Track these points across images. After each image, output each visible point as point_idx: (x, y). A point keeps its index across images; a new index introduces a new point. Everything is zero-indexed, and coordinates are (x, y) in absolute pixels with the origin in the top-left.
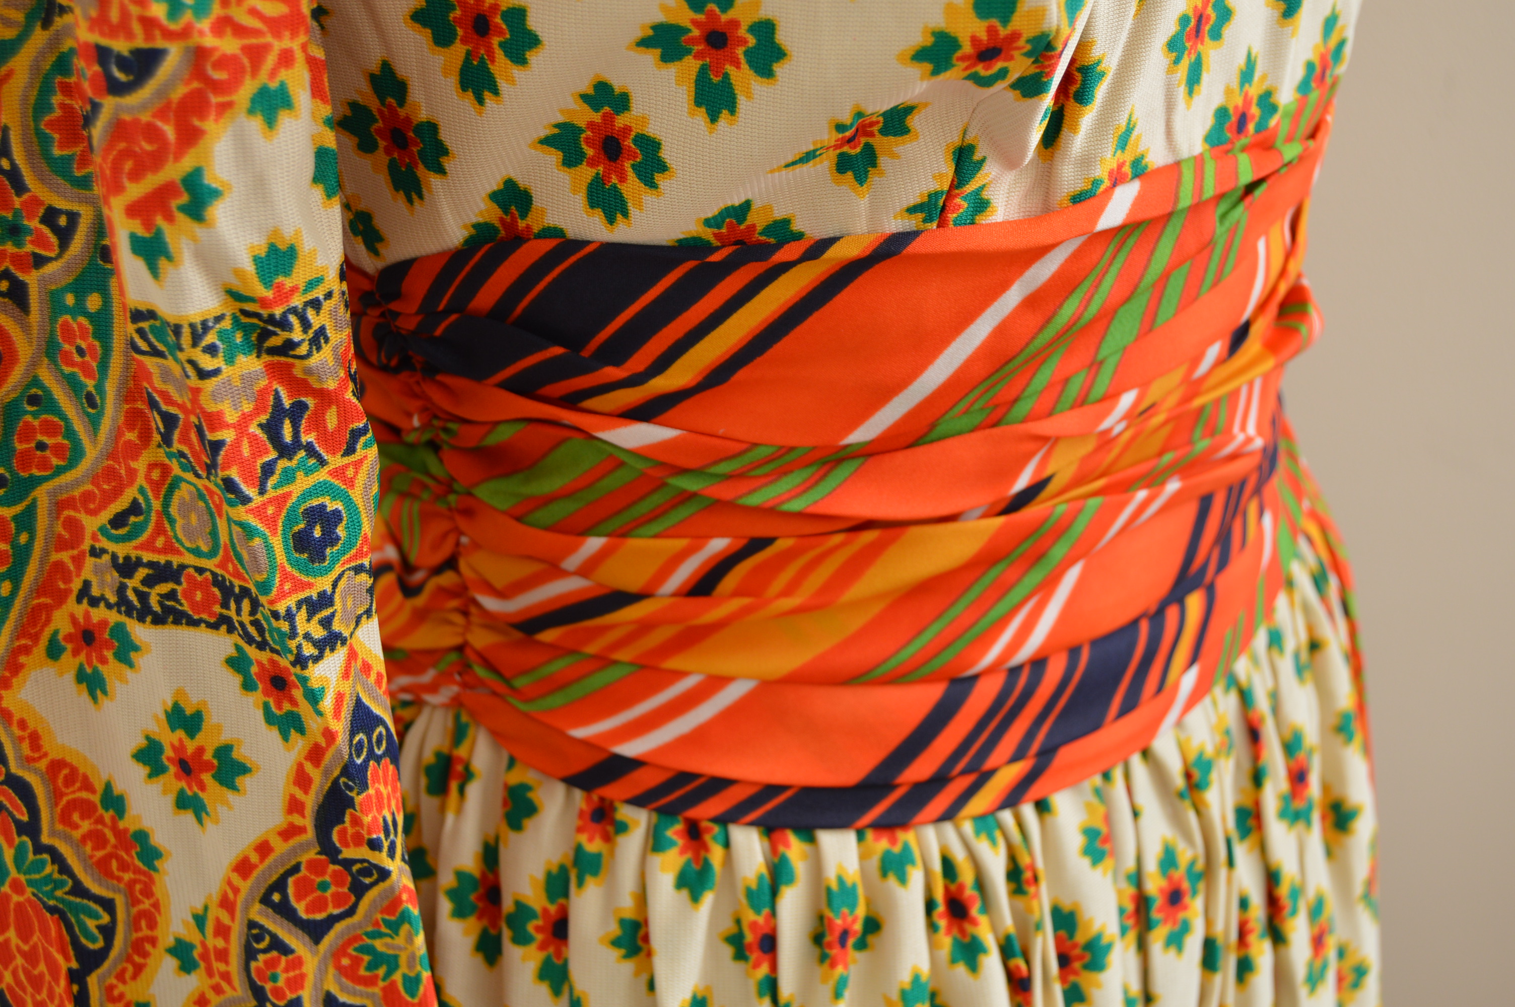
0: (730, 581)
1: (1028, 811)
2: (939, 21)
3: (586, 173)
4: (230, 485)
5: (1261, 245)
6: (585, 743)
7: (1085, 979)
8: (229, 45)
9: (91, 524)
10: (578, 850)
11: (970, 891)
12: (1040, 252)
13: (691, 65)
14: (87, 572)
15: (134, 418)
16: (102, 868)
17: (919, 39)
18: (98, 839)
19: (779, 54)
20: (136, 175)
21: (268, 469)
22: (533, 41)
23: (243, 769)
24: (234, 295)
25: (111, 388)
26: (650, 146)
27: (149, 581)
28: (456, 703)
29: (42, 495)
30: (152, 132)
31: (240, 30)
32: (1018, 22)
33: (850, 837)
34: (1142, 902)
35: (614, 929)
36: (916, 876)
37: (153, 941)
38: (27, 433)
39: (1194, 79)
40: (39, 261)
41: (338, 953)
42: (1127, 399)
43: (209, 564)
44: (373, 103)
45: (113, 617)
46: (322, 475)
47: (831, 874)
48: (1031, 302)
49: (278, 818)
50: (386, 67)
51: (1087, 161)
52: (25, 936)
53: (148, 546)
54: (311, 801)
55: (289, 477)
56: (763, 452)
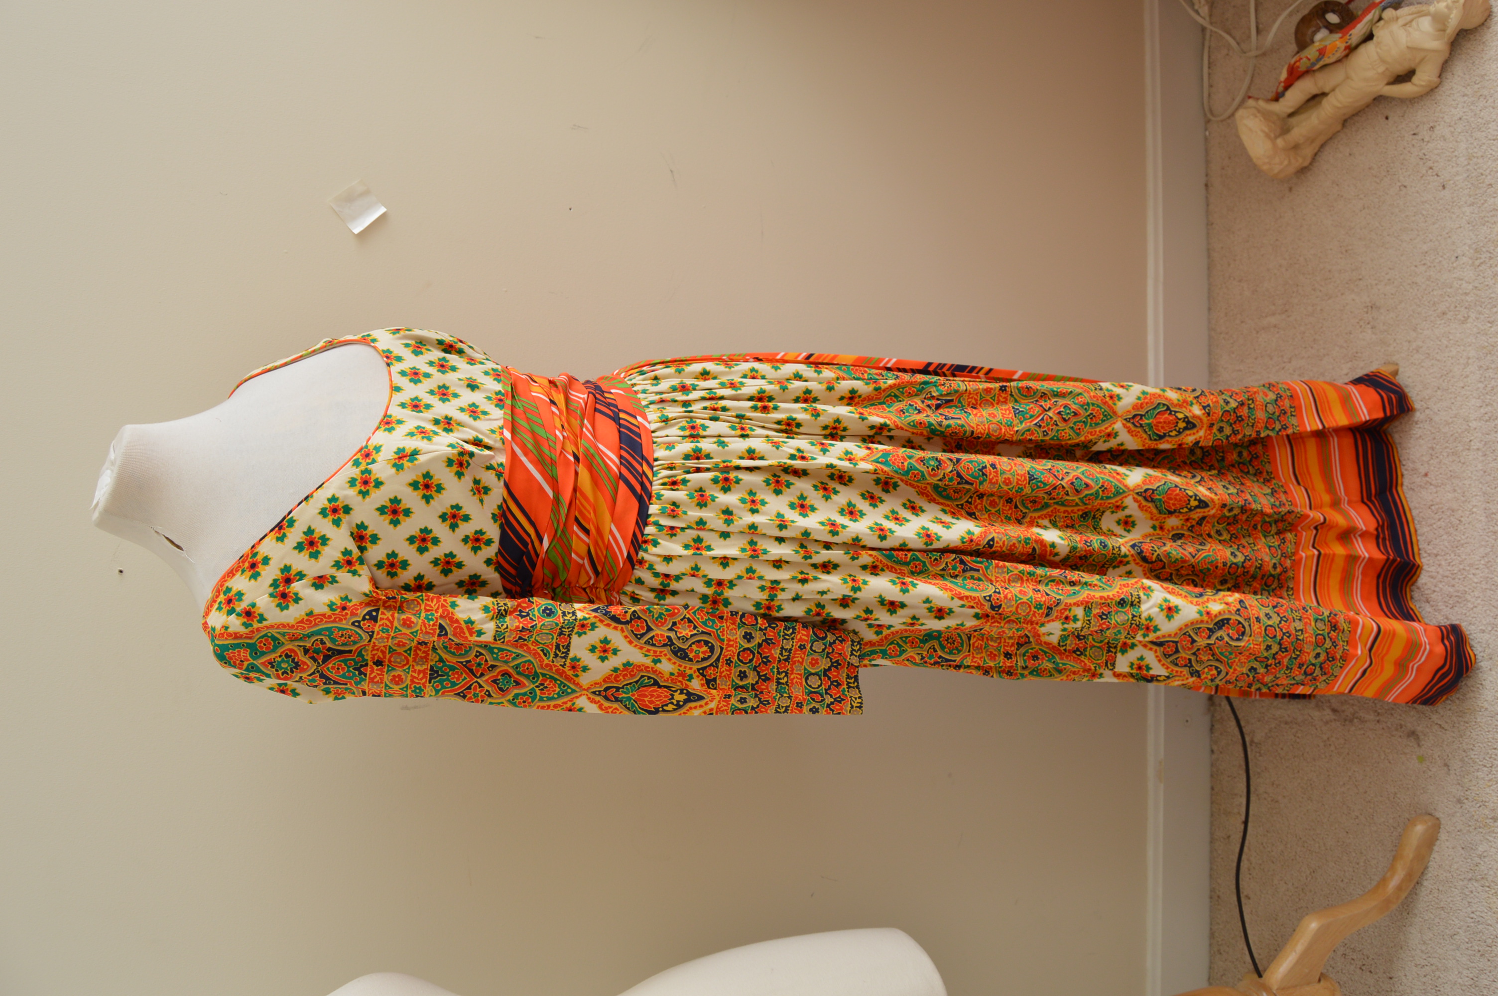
0: (587, 526)
1: (656, 463)
2: (453, 474)
3: (483, 546)
4: (532, 627)
5: (534, 394)
6: (624, 564)
7: (703, 453)
8: (440, 611)
9: (546, 661)
10: (647, 569)
11: (670, 480)
12: (513, 451)
13: (459, 522)
14: (558, 665)
15: (521, 646)
16: (633, 676)
17: (456, 478)
18: (625, 676)
19: (457, 505)
20: (464, 633)
21: (531, 619)
22: (451, 553)
23: (606, 638)
24: (492, 619)
25: (514, 650)
26: (476, 532)
27: (560, 651)
28: (618, 593)
29: (538, 671)
30: (455, 628)
31: (438, 608)
32: (455, 459)
33: (651, 506)
34: (691, 436)
35: (665, 563)
36: (663, 492)
37: (653, 668)
38: (524, 671)
39: (485, 413)
40: (486, 661)
41: (657, 625)
42: (558, 433)
43: (555, 637)
44: (465, 588)
45: (568, 661)
46: (536, 609)
47: (658, 512)
48: (526, 455)
49: (619, 633)
50: (457, 584)
51: (495, 441)
52: (647, 696)
53: (551, 649)
54: (614, 624)
55: (534, 615)
56: (552, 516)
